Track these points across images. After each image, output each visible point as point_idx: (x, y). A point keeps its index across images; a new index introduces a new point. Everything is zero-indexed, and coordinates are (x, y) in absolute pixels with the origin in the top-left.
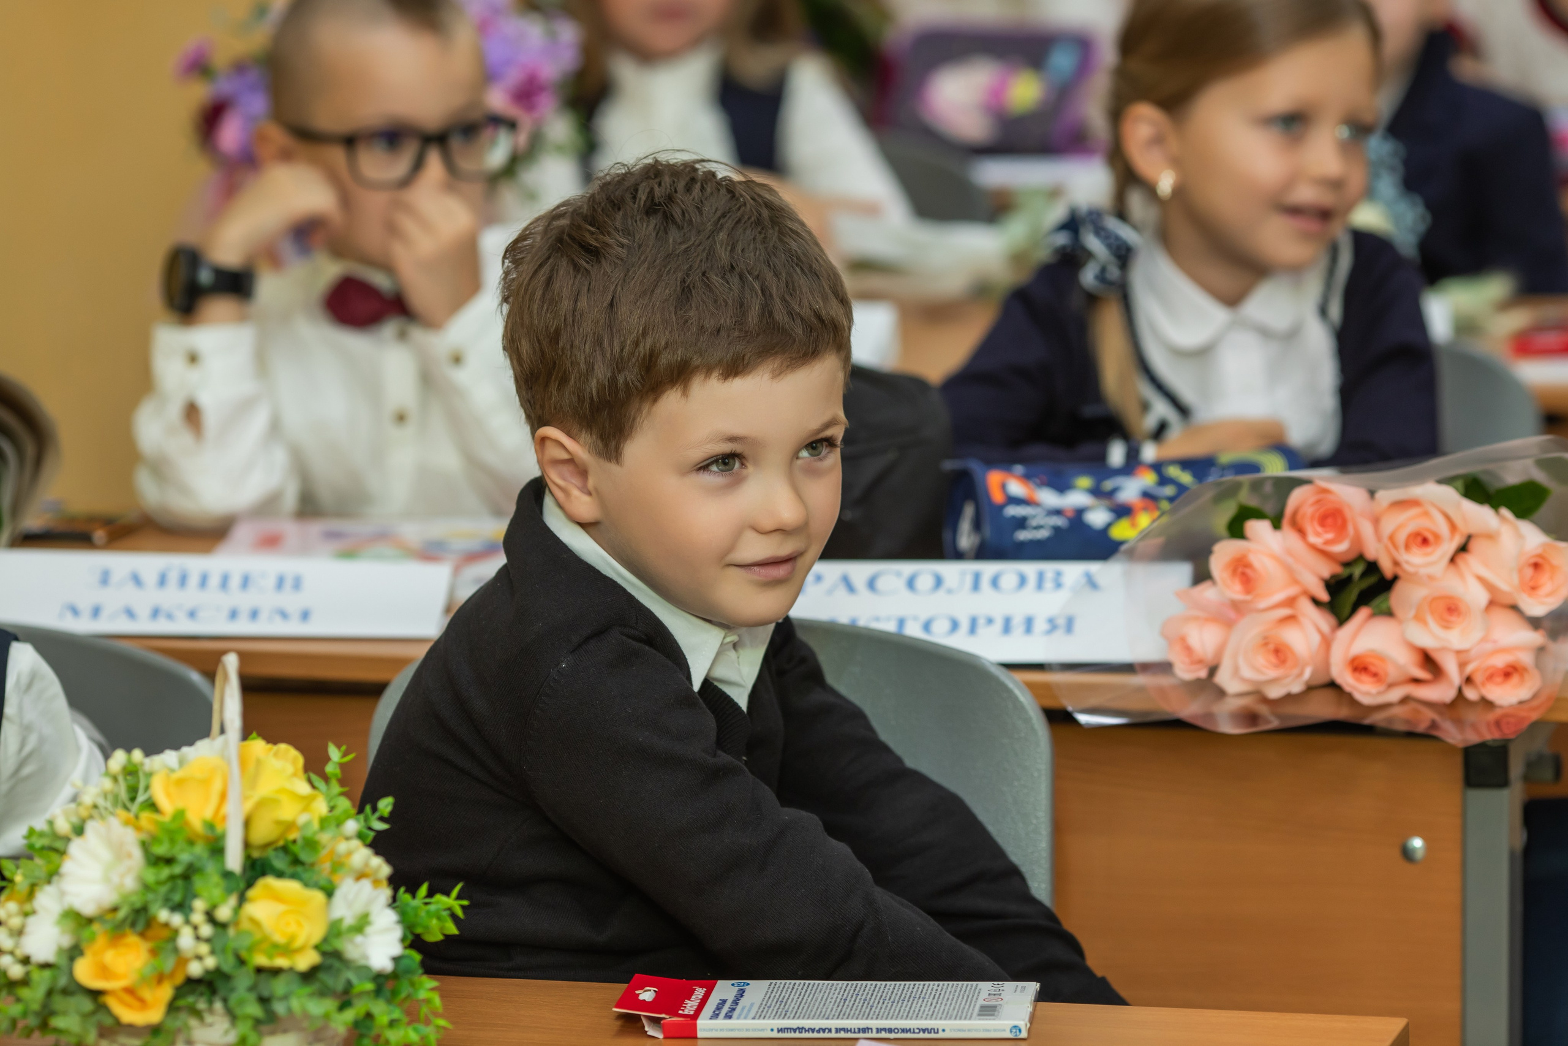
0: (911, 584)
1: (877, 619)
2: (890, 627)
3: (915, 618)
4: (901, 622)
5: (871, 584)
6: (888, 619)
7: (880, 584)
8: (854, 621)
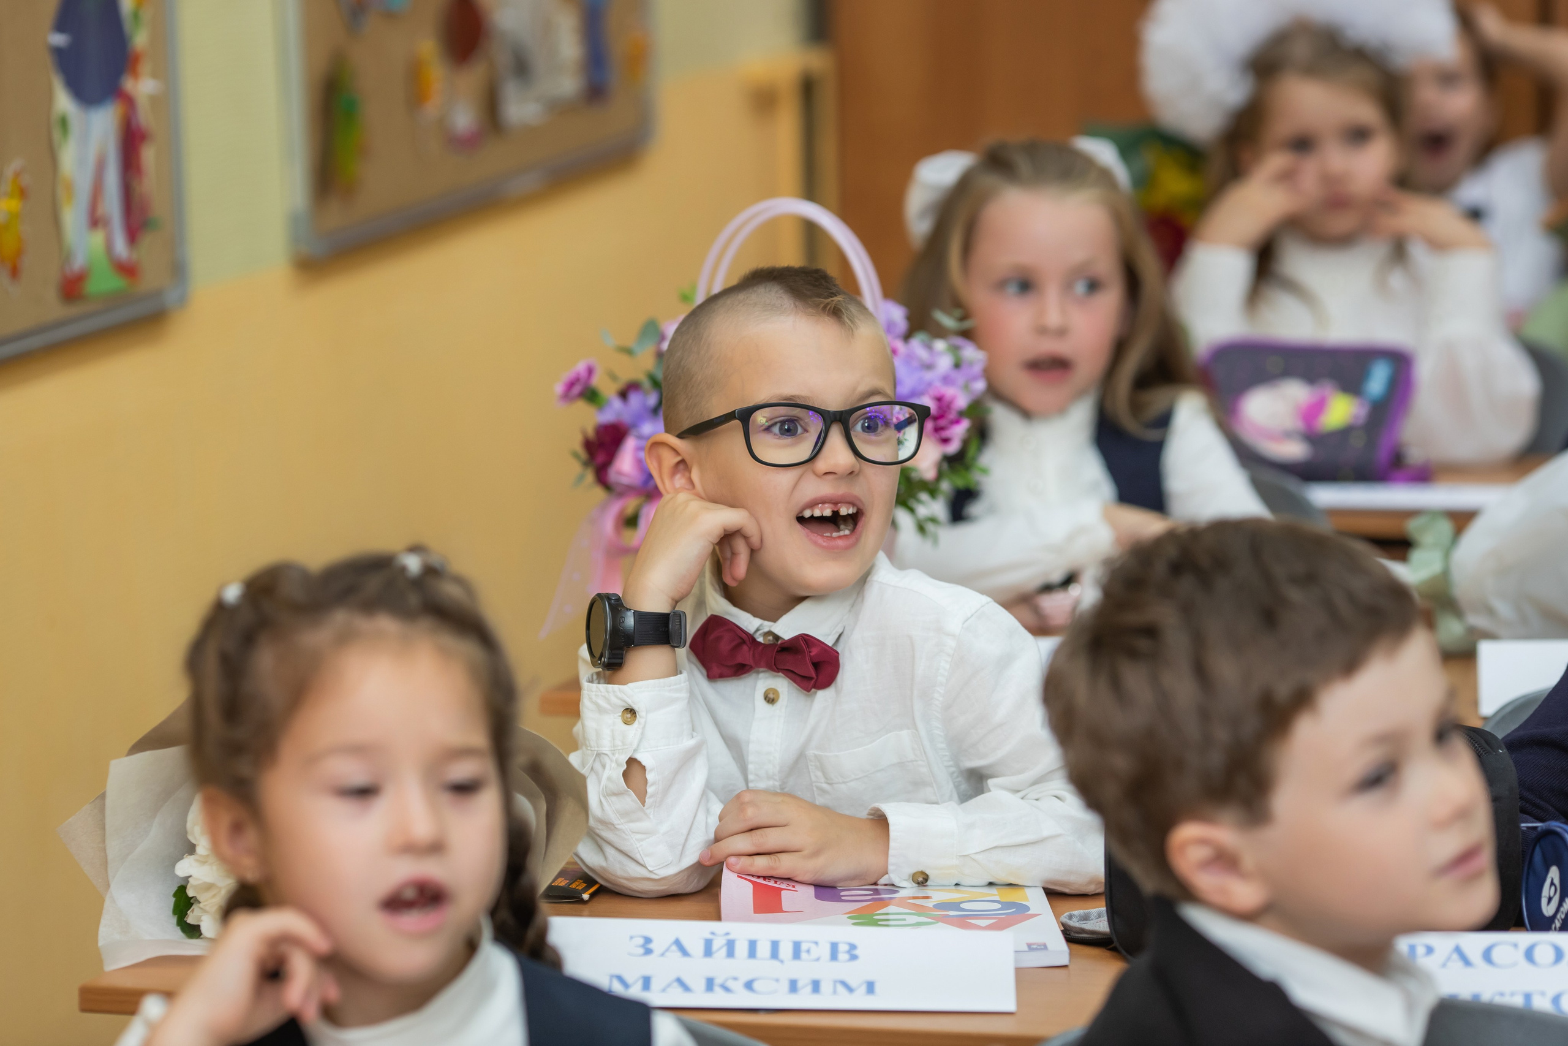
0: (1529, 955)
1: (1502, 994)
2: (1518, 1001)
3: (1543, 994)
4: (1528, 997)
5: (1487, 955)
6: (1512, 994)
7: (1496, 955)
8: (1476, 997)
